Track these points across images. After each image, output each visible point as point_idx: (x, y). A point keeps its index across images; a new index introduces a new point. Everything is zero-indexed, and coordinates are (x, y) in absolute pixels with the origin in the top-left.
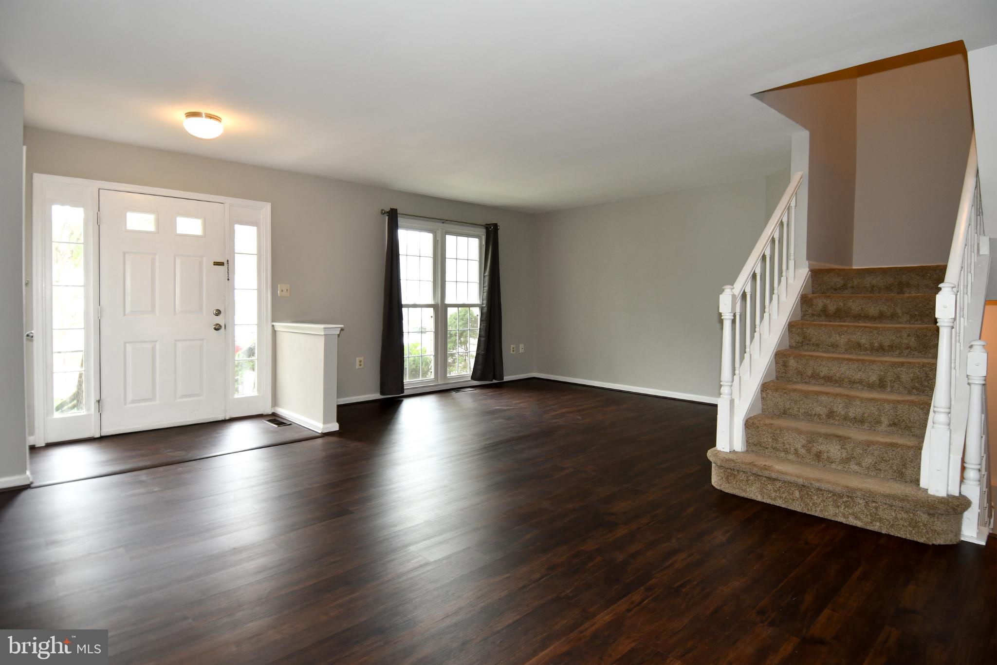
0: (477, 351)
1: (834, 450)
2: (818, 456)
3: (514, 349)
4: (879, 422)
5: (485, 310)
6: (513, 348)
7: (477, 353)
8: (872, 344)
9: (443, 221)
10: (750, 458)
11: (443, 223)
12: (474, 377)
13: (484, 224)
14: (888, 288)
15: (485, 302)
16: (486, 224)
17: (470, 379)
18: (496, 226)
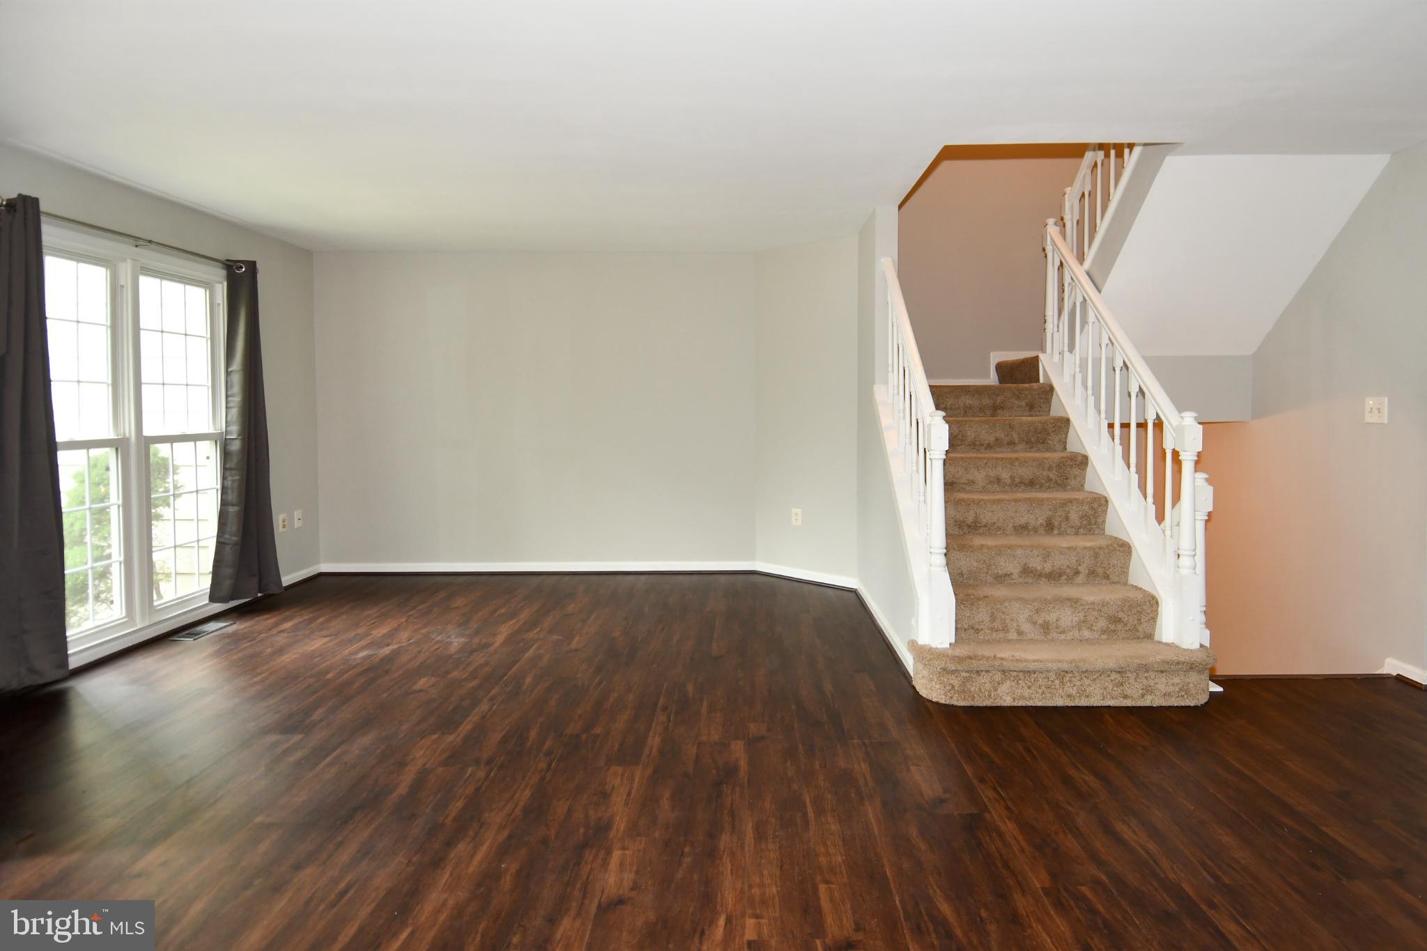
0: (219, 536)
1: (1067, 617)
2: (1046, 627)
3: (286, 523)
4: (1077, 573)
5: (236, 446)
6: (284, 521)
7: (218, 542)
8: (1012, 478)
9: (137, 241)
10: (963, 651)
11: (136, 246)
12: (213, 597)
13: (223, 258)
14: (982, 409)
15: (235, 428)
16: (228, 260)
17: (207, 602)
18: (252, 266)
